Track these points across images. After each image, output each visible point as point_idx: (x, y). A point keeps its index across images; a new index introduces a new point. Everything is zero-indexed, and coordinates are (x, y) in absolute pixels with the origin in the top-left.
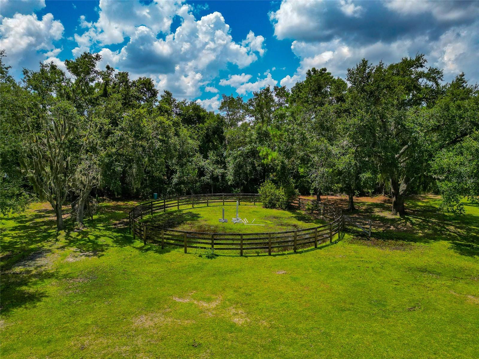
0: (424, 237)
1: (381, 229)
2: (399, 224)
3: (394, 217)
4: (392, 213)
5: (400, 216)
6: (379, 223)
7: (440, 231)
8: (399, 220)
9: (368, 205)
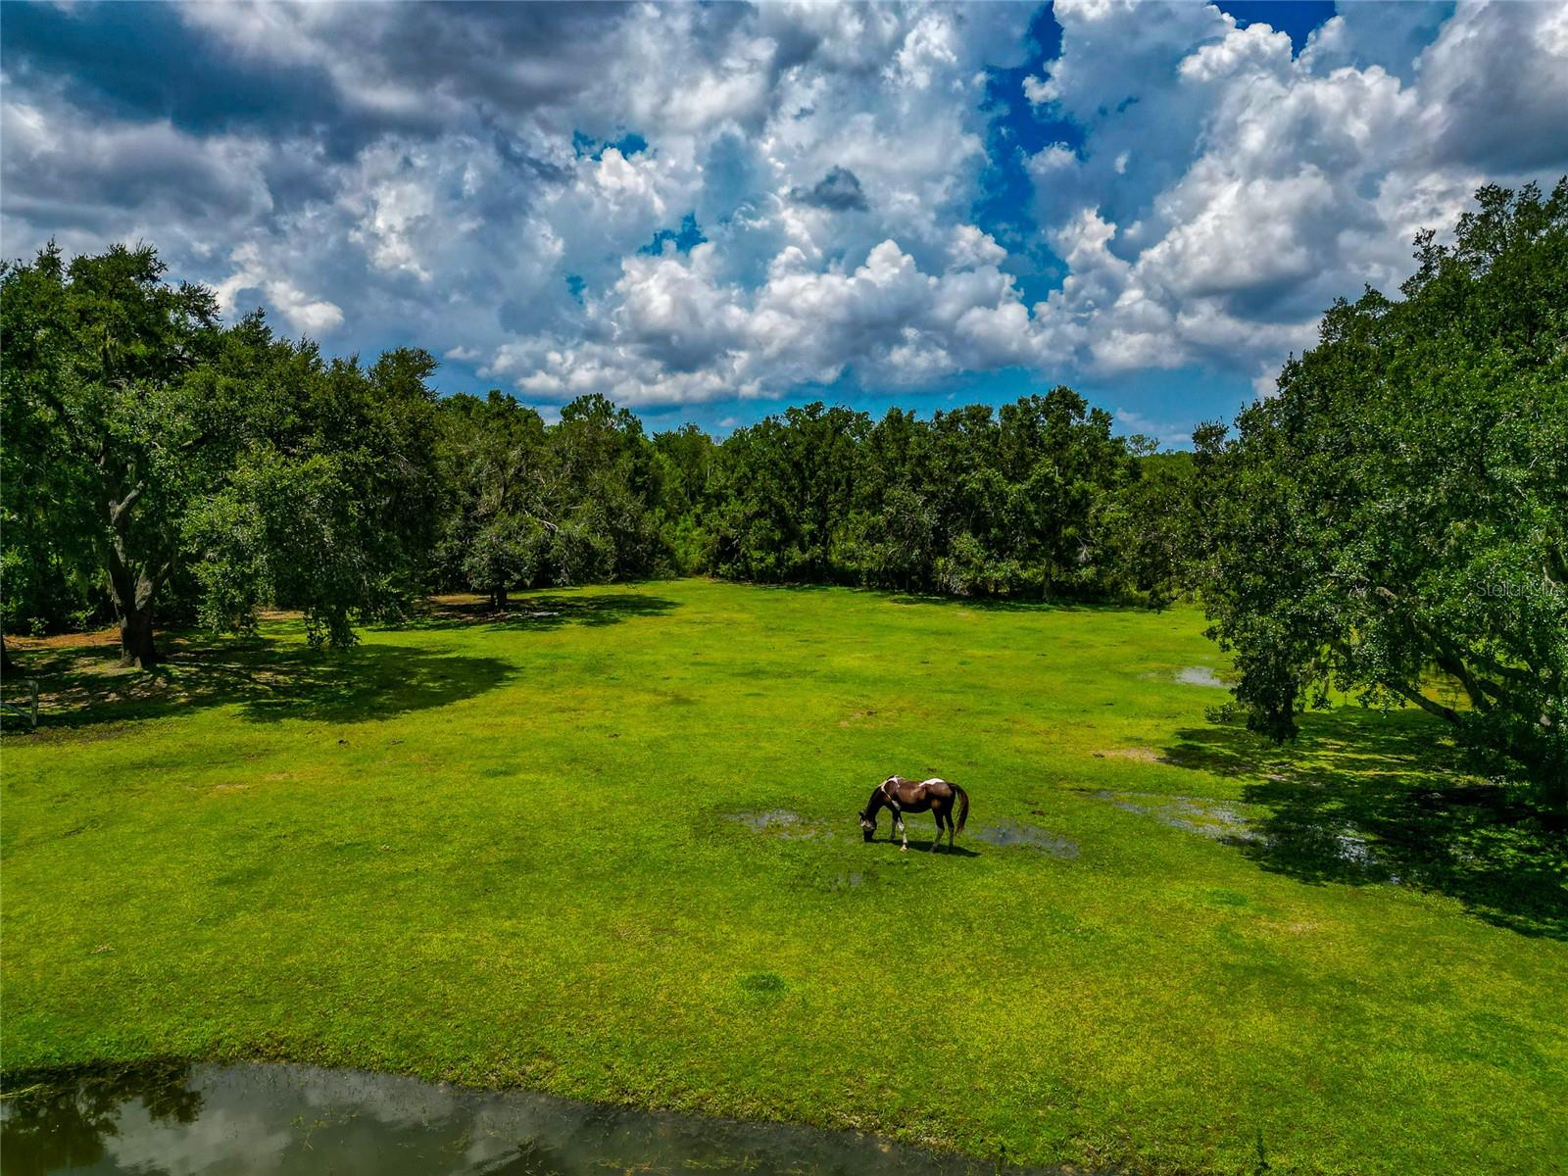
0: (189, 703)
1: (78, 706)
2: (134, 686)
3: (124, 671)
4: (119, 663)
5: (143, 666)
6: (78, 692)
7: (234, 685)
8: (139, 675)
9: (60, 654)
